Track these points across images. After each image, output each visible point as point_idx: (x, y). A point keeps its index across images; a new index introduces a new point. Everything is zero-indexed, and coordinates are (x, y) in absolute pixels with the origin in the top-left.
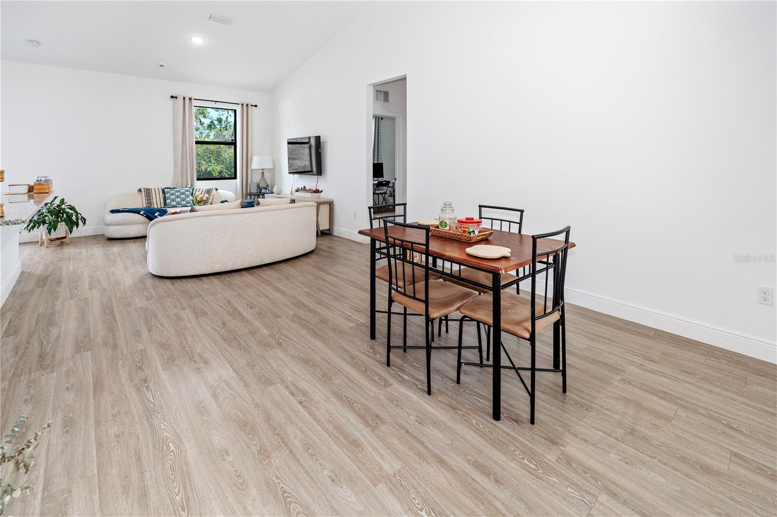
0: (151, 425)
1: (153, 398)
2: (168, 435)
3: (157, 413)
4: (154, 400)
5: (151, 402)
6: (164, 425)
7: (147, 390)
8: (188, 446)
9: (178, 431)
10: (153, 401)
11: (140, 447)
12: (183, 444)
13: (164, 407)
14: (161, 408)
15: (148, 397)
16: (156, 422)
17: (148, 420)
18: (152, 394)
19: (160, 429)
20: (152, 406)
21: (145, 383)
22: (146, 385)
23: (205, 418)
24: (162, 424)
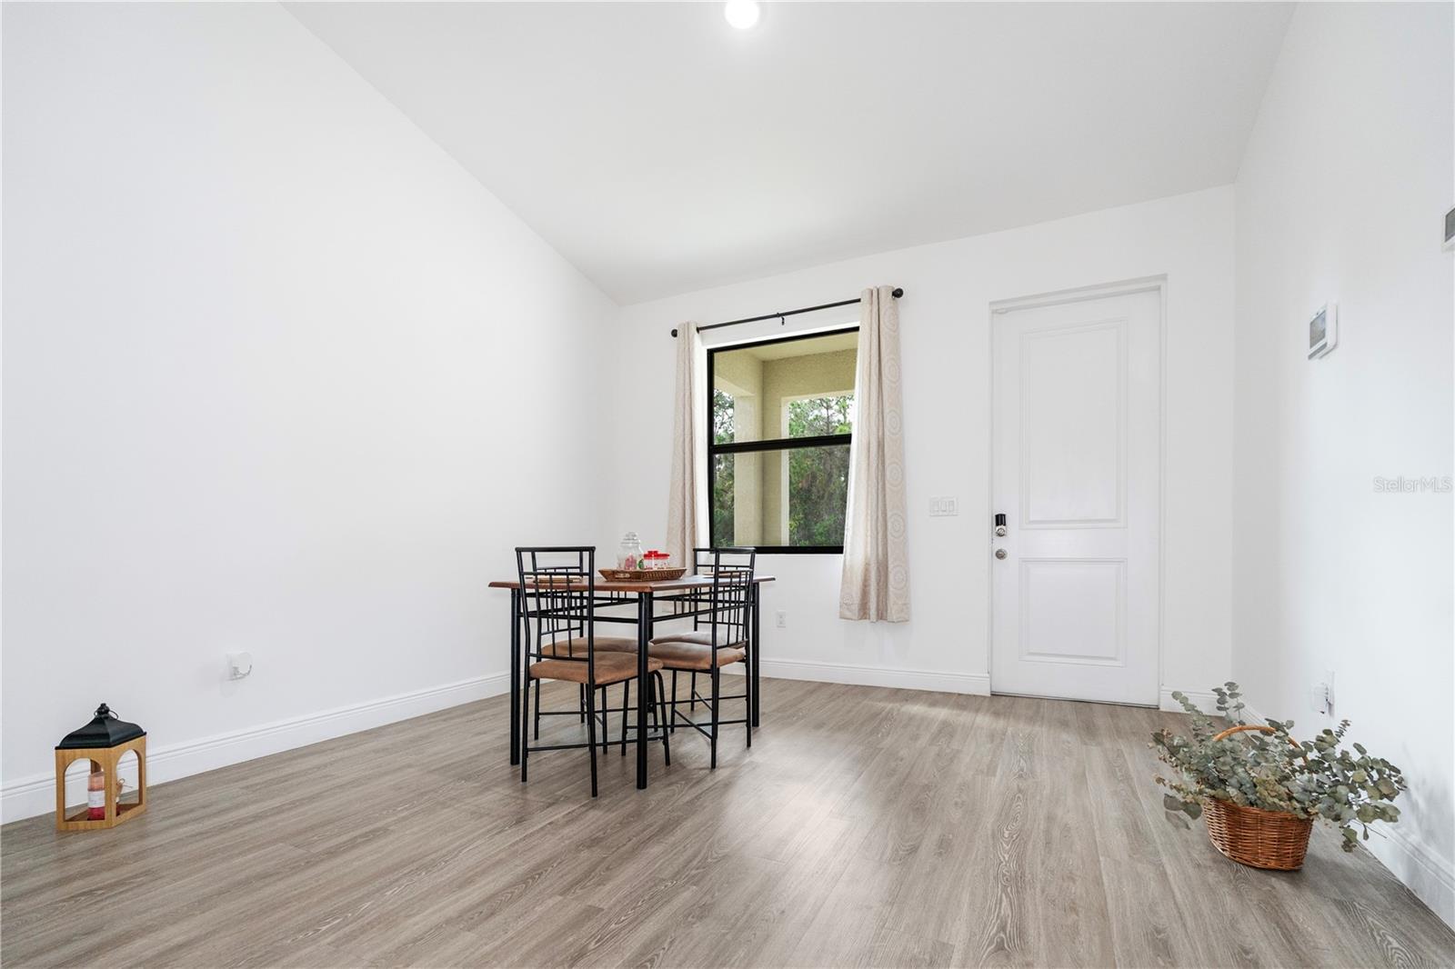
0: (1020, 866)
1: (1001, 904)
2: (1005, 845)
3: (1006, 875)
4: (1001, 896)
5: (1007, 896)
6: (1004, 858)
7: (1006, 924)
8: (989, 826)
9: (991, 842)
10: (1004, 895)
11: (1043, 853)
12: (993, 831)
13: (992, 878)
14: (996, 878)
15: (1009, 907)
16: (1013, 866)
17: (1023, 874)
18: (1000, 908)
19: (1010, 856)
20: (1009, 889)
21: (1002, 940)
22: (1002, 935)
23: (951, 836)
24: (1007, 859)
